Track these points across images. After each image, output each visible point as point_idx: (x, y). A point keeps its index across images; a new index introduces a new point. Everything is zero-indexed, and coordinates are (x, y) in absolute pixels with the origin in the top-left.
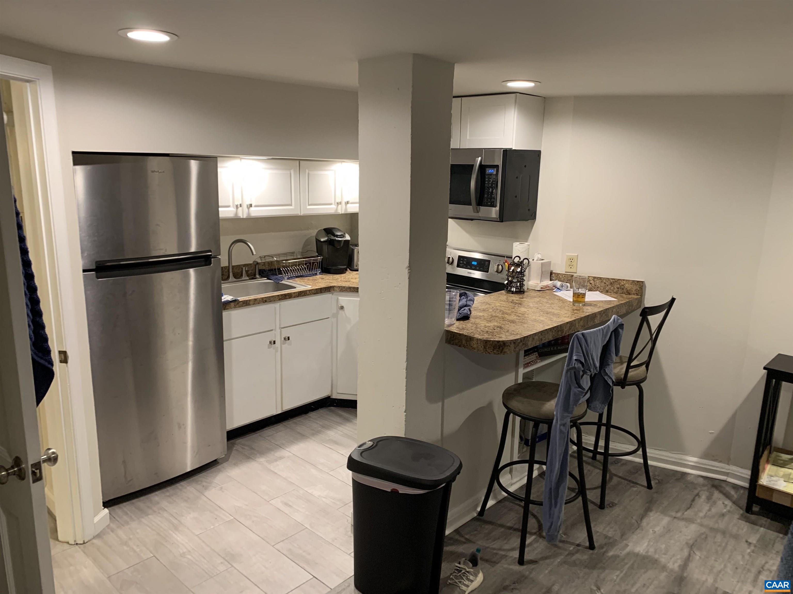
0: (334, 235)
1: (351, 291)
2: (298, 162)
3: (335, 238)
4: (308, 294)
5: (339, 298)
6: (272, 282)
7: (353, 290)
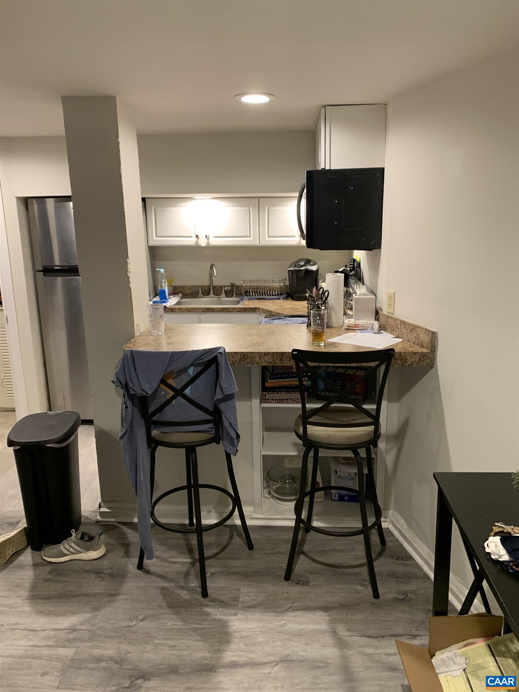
2: (257, 199)
4: (231, 311)
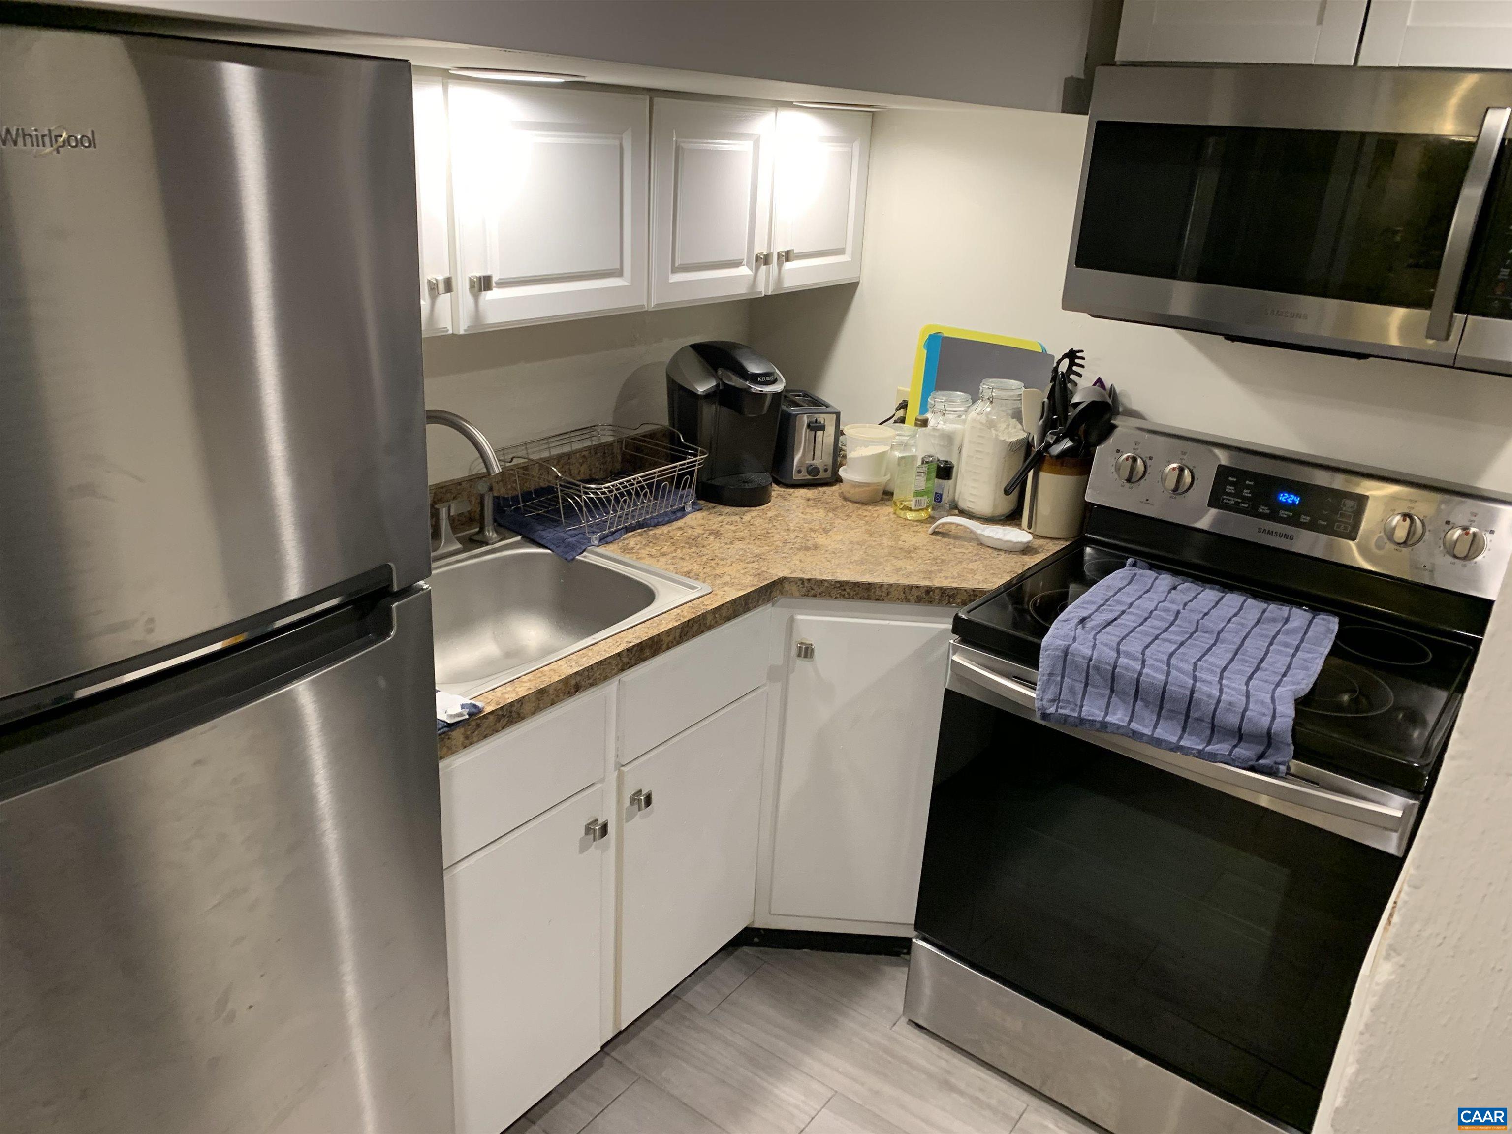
0: (744, 374)
1: (844, 596)
2: (647, 100)
3: (747, 383)
5: (799, 617)
6: (548, 554)
7: (852, 593)
